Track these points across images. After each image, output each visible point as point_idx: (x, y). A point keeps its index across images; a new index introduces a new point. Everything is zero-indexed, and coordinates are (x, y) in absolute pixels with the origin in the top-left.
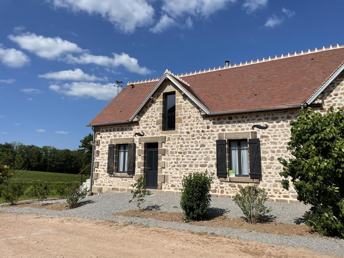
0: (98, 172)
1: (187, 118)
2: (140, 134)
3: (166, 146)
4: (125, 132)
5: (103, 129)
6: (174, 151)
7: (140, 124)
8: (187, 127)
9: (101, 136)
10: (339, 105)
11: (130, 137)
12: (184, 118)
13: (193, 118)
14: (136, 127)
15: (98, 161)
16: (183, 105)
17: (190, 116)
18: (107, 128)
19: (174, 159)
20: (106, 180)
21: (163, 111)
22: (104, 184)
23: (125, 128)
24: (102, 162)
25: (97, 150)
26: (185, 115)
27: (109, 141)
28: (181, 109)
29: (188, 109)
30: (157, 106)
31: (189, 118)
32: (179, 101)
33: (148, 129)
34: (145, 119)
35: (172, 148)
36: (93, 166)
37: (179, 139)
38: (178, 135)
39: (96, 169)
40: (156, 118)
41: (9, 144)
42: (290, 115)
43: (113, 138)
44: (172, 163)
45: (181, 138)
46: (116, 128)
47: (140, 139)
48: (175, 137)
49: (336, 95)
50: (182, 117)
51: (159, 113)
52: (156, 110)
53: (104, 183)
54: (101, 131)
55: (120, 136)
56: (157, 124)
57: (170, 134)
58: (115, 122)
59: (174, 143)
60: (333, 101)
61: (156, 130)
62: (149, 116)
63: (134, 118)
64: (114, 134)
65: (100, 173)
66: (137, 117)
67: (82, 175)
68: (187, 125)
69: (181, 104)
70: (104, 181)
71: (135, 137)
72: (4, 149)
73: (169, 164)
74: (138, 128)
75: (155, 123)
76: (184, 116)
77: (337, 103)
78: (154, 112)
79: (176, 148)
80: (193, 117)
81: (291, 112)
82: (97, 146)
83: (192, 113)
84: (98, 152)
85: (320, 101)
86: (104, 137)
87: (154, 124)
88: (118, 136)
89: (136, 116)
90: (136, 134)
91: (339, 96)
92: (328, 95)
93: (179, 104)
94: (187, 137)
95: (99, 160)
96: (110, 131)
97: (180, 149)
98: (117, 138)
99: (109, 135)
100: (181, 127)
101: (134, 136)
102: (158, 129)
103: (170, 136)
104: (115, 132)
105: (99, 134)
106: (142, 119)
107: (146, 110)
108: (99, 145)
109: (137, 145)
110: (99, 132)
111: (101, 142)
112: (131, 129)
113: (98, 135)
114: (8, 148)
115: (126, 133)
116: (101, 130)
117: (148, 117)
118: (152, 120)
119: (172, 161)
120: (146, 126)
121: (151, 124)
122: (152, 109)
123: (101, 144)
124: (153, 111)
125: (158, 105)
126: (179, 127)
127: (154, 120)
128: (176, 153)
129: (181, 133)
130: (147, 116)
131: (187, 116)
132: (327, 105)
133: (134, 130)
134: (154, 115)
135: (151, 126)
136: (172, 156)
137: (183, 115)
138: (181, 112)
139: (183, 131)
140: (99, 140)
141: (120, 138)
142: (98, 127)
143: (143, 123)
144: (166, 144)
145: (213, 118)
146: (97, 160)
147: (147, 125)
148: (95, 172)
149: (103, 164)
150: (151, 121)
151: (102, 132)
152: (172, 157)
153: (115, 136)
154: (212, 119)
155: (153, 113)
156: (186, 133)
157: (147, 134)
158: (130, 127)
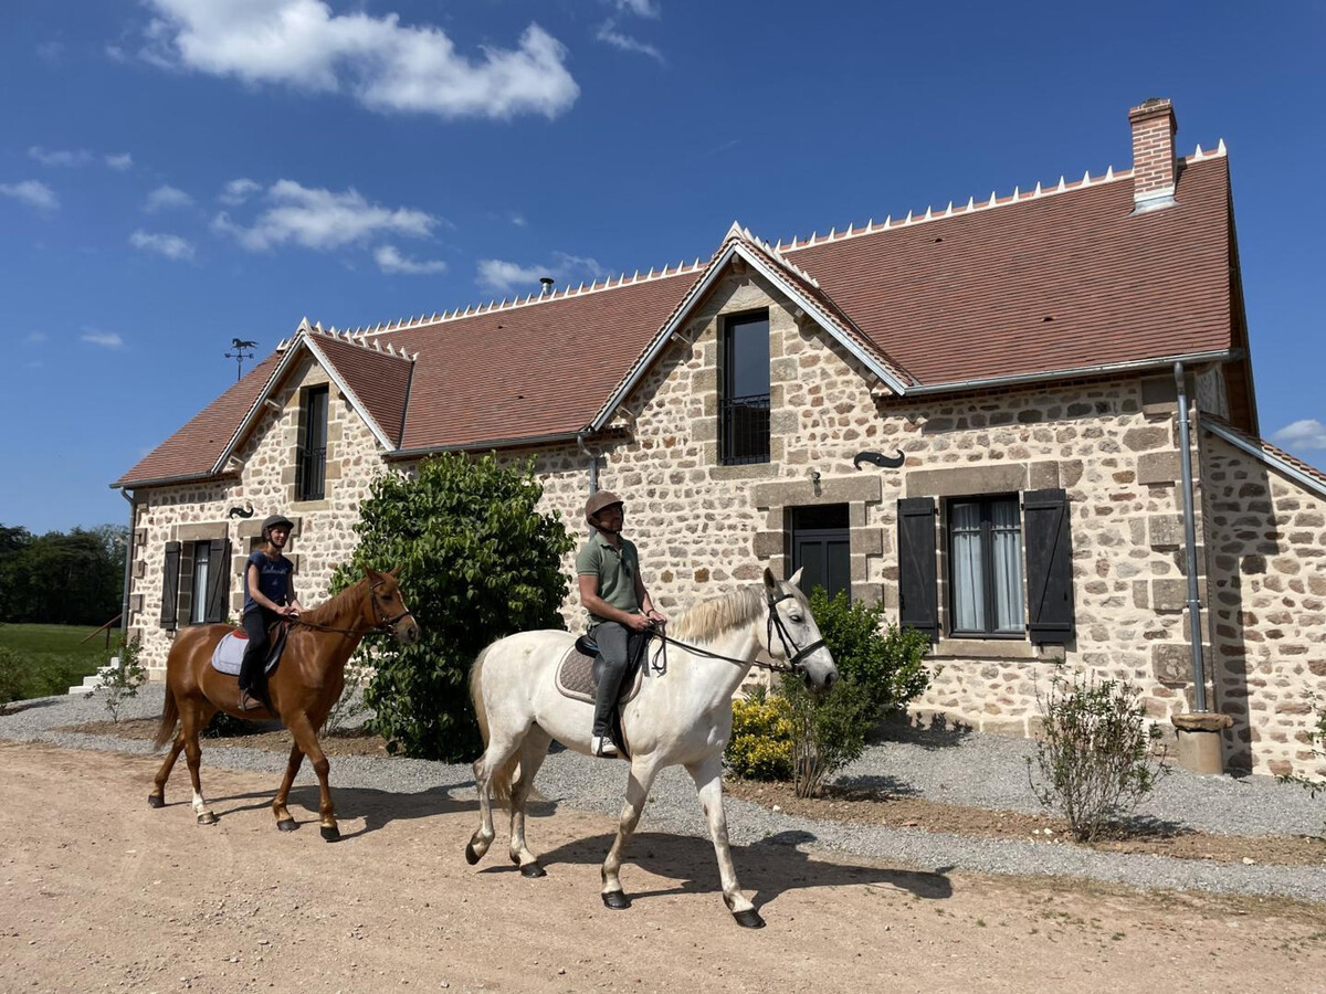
0: (141, 626)
1: (351, 463)
2: (242, 510)
3: (301, 547)
4: (207, 505)
5: (155, 495)
6: (320, 560)
7: (244, 482)
8: (351, 490)
9: (150, 515)
10: (665, 432)
11: (219, 520)
12: (346, 462)
13: (366, 465)
14: (234, 489)
15: (141, 593)
16: (343, 426)
17: (360, 458)
18: (165, 492)
19: (318, 585)
20: (159, 647)
21: (298, 443)
22: (155, 662)
23: (207, 492)
24: (150, 595)
25: (139, 559)
26: (348, 454)
27: (169, 531)
28: (340, 439)
29: (355, 437)
30: (286, 427)
31: (357, 463)
32: (337, 412)
33: (262, 495)
34: (257, 467)
35: (315, 552)
36: (129, 608)
37: (332, 524)
38: (330, 512)
39: (137, 616)
40: (282, 462)
41: (86, 534)
42: (570, 459)
43: (180, 522)
44: (313, 595)
45: (336, 521)
46: (188, 493)
47: (240, 525)
48: (322, 521)
49: (661, 405)
50: (342, 459)
51: (288, 449)
52: (281, 439)
53: (154, 657)
54: (151, 503)
55: (196, 518)
56: (284, 482)
57: (312, 513)
58: (179, 474)
59: (320, 539)
60: (654, 420)
61: (281, 498)
62: (267, 456)
63: (226, 462)
64: (182, 512)
65: (145, 627)
66: (233, 461)
67: (109, 633)
68: (352, 484)
69: (340, 421)
70: (155, 652)
71: (230, 520)
72: (69, 553)
73: (305, 598)
74: (240, 494)
75: (280, 477)
76: (345, 457)
77: (661, 426)
78: (278, 443)
79: (323, 552)
80: (367, 461)
81: (571, 450)
82: (140, 548)
83: (363, 449)
84: (143, 565)
85: (621, 422)
86: (159, 521)
87: (277, 481)
88: (190, 517)
89: (229, 456)
90: (234, 510)
91: (668, 406)
92: (645, 405)
93: (337, 421)
94: (351, 520)
95: (144, 588)
96: (174, 502)
97: (333, 554)
98: (189, 522)
99: (170, 515)
100: (339, 490)
101: (227, 517)
102: (285, 497)
103: (312, 516)
104: (185, 506)
105: (147, 511)
106: (248, 465)
107: (260, 439)
108: (144, 544)
109: (235, 542)
110: (144, 506)
111: (150, 534)
112: (223, 497)
113: (143, 515)
114: (84, 548)
115: (210, 509)
116: (152, 498)
117: (263, 462)
118: (273, 469)
119: (314, 589)
120: (257, 486)
121: (270, 482)
122: (273, 437)
123: (150, 542)
124: (275, 441)
125: (286, 423)
126: (334, 491)
127: (279, 469)
128: (324, 568)
129: (338, 509)
130: (260, 456)
131: (353, 459)
132: (643, 433)
133: (229, 499)
134: (276, 454)
135: (270, 487)
136: (313, 575)
137: (342, 455)
138: (339, 446)
139: (342, 501)
140: (146, 529)
141: (197, 522)
142: (143, 490)
143: (252, 479)
144: (302, 542)
145: (411, 463)
146: (139, 589)
147: (261, 483)
148: (135, 625)
149: (153, 602)
150: (269, 471)
151: (153, 505)
152: (315, 579)
153: (184, 517)
154: (407, 467)
155: (275, 447)
156: (348, 508)
157: (260, 512)
158: (219, 489)
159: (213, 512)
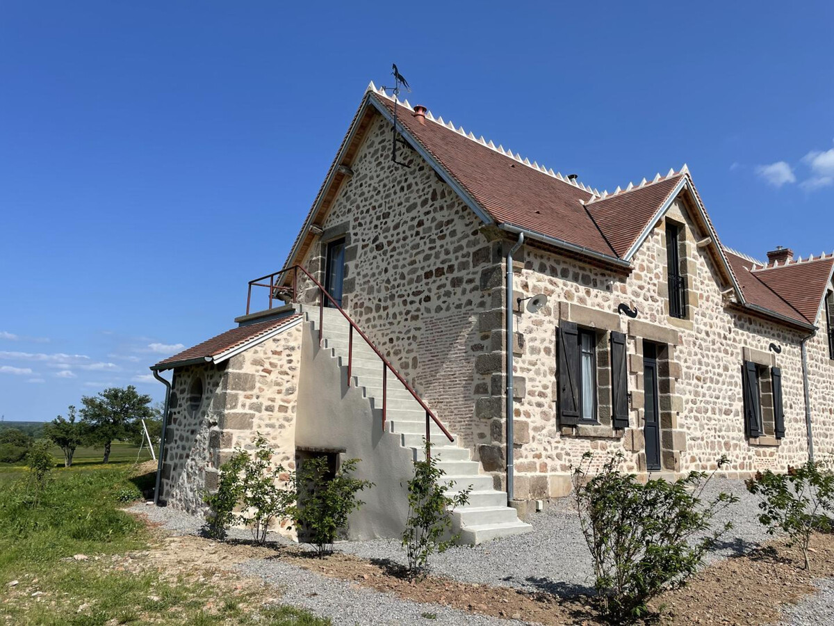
0: (524, 418)
1: (704, 299)
2: (628, 308)
3: (678, 358)
6: (691, 372)
7: (628, 280)
8: (705, 320)
9: (524, 279)
11: (606, 310)
12: (701, 296)
13: (713, 304)
14: (618, 284)
15: (522, 375)
16: (697, 266)
17: (708, 297)
18: (542, 256)
19: (690, 393)
20: (549, 447)
21: (668, 264)
22: (545, 466)
23: (592, 277)
24: (531, 380)
25: (516, 330)
26: (702, 290)
27: (552, 306)
28: (695, 275)
29: (705, 278)
30: (658, 246)
31: (707, 300)
32: (692, 252)
33: (642, 299)
34: (636, 269)
35: (686, 364)
36: (508, 393)
37: (695, 344)
38: (693, 333)
39: (517, 405)
40: (657, 276)
43: (563, 300)
44: (688, 401)
45: (698, 343)
46: (571, 270)
47: (629, 323)
48: (689, 339)
50: (698, 292)
51: (661, 266)
52: (655, 254)
53: (544, 459)
54: (524, 263)
55: (581, 300)
56: (660, 294)
57: (682, 329)
59: (689, 354)
62: (645, 264)
64: (564, 288)
65: (528, 420)
68: (705, 315)
69: (695, 260)
70: (544, 453)
71: (618, 315)
74: (624, 291)
75: (656, 289)
78: (653, 257)
79: (692, 365)
80: (713, 301)
82: (515, 317)
83: (710, 290)
84: (521, 339)
86: (536, 290)
87: (654, 291)
88: (575, 298)
90: (621, 306)
94: (707, 344)
96: (554, 272)
97: (698, 370)
98: (574, 303)
99: (550, 287)
100: (698, 316)
101: (615, 311)
102: (661, 309)
103: (681, 332)
104: (569, 283)
105: (519, 272)
108: (519, 313)
110: (516, 265)
112: (609, 289)
113: (515, 274)
115: (596, 296)
116: (525, 257)
117: (641, 269)
118: (651, 279)
119: (688, 396)
120: (638, 289)
121: (649, 290)
122: (647, 250)
124: (650, 254)
125: (658, 243)
126: (695, 316)
127: (654, 280)
128: (693, 379)
129: (698, 332)
130: (639, 261)
131: (704, 295)
133: (615, 293)
134: (652, 266)
135: (649, 295)
136: (687, 384)
137: (698, 289)
138: (695, 281)
139: (700, 327)
140: (523, 295)
143: (632, 280)
144: (678, 353)
147: (641, 287)
149: (537, 390)
150: (647, 279)
151: (529, 269)
152: (688, 388)
153: (568, 295)
155: (651, 259)
156: (704, 335)
157: (641, 315)
158: (604, 279)
159: (599, 300)
